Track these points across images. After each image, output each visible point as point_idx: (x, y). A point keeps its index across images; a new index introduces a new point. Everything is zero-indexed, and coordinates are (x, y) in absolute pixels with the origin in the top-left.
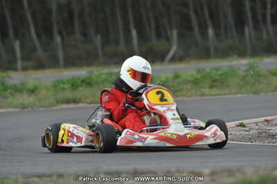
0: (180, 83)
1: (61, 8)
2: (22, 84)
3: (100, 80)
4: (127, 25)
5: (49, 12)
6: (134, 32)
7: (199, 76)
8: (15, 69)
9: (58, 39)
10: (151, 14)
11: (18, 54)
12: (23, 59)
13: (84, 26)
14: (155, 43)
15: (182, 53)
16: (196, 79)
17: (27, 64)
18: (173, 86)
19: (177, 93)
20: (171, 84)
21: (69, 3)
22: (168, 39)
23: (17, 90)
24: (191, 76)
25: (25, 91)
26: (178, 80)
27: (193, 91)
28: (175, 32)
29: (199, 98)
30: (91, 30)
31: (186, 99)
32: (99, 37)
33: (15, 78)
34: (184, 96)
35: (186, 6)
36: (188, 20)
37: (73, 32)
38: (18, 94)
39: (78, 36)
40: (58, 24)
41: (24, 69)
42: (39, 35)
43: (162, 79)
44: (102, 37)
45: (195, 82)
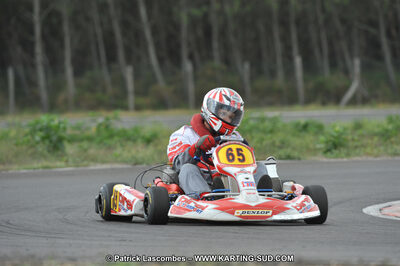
0: (362, 136)
1: (193, 22)
2: (136, 130)
3: (247, 127)
4: (288, 49)
5: (177, 27)
6: (298, 61)
7: (390, 127)
8: (125, 108)
9: (188, 66)
10: (323, 36)
11: (130, 86)
12: (137, 93)
13: (226, 48)
14: (328, 77)
15: (366, 93)
16: (387, 131)
17: (142, 101)
18: (353, 140)
19: (357, 151)
20: (350, 137)
21: (206, 16)
22: (347, 72)
23: (128, 138)
24: (378, 126)
25: (139, 141)
26: (360, 132)
27: (382, 148)
28: (357, 62)
29: (390, 158)
30: (237, 56)
31: (370, 158)
32: (247, 66)
33: (125, 120)
34: (368, 154)
35: (374, 24)
36: (377, 45)
37: (210, 57)
38: (130, 143)
39: (217, 63)
40: (189, 45)
41: (138, 108)
42: (161, 60)
43: (337, 129)
44: (252, 66)
45: (385, 136)
